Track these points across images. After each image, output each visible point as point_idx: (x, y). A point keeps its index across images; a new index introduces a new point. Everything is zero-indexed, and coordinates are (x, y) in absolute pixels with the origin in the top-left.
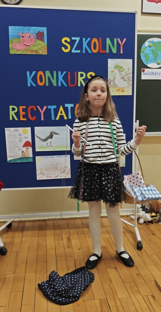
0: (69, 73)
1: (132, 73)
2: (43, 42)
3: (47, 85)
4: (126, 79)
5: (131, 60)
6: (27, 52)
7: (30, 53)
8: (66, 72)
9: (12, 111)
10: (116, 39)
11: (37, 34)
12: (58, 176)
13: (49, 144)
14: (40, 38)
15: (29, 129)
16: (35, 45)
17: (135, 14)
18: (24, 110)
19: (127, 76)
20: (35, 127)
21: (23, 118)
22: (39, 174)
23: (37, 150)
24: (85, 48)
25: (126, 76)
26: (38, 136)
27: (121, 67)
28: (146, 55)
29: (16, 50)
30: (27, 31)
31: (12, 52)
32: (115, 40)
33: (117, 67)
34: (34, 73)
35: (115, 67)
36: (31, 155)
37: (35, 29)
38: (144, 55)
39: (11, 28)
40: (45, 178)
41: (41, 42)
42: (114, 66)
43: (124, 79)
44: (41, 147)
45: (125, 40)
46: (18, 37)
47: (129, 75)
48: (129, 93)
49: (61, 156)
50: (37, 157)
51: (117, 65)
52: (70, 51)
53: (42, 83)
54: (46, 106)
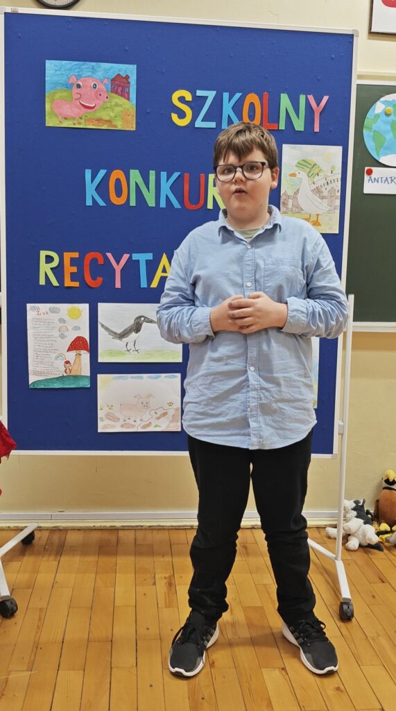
0: (187, 175)
1: (340, 180)
2: (125, 101)
3: (133, 203)
4: (325, 193)
5: (339, 149)
6: (87, 123)
7: (93, 125)
8: (179, 173)
9: (46, 263)
10: (304, 96)
11: (113, 80)
12: (149, 425)
13: (130, 346)
14: (119, 91)
15: (85, 308)
16: (107, 108)
17: (352, 36)
18: (73, 262)
19: (329, 188)
20: (99, 304)
21: (72, 281)
22: (104, 419)
23: (100, 361)
24: (229, 116)
25: (326, 186)
26: (104, 324)
27: (315, 165)
28: (378, 136)
29: (60, 117)
30: (90, 74)
31: (51, 122)
32: (302, 99)
33: (303, 164)
34: (102, 173)
35: (298, 163)
36: (86, 371)
37: (109, 69)
38: (372, 134)
39: (51, 66)
40: (117, 428)
41: (121, 100)
42: (297, 161)
43: (321, 195)
44: (111, 353)
45: (326, 98)
46: (68, 86)
47: (333, 185)
48: (331, 228)
49: (160, 376)
50: (99, 376)
51: (303, 160)
52: (190, 123)
53: (121, 198)
54: (128, 255)
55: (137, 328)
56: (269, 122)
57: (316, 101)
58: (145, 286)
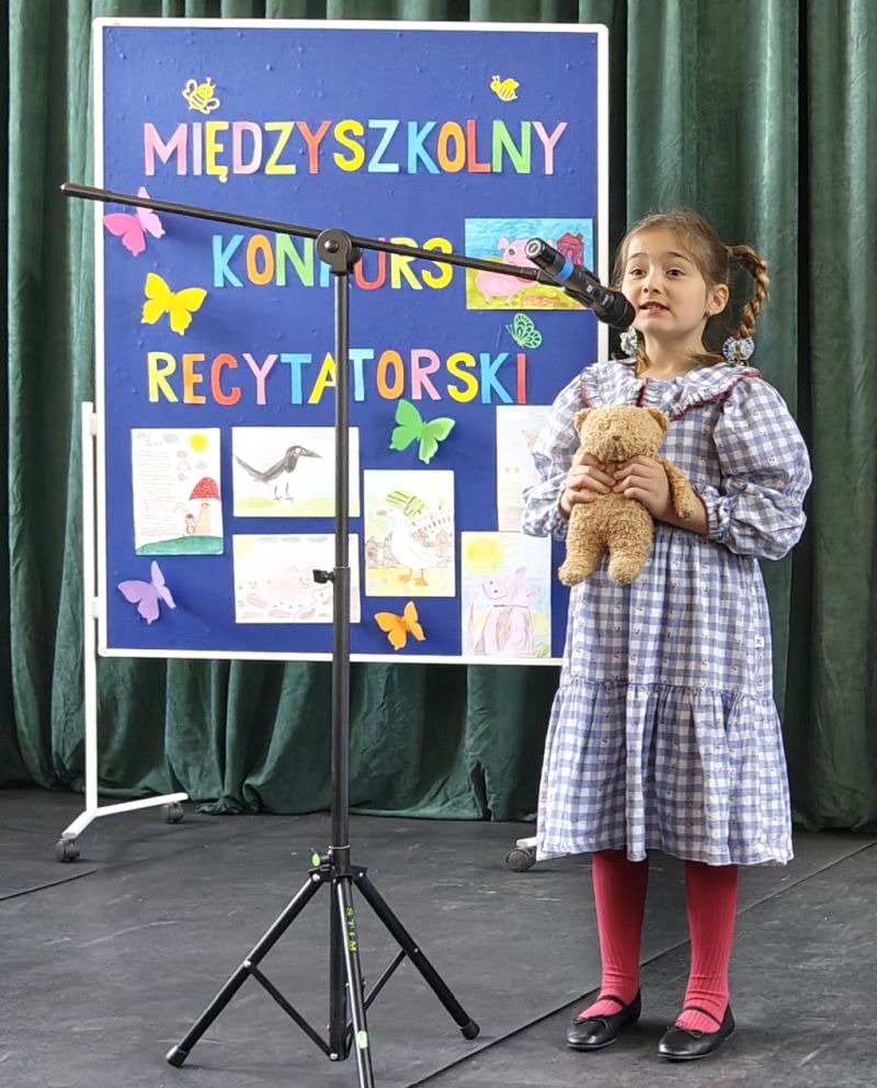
3: (281, 281)
9: (158, 369)
10: (528, 124)
12: (312, 612)
17: (595, 36)
18: (197, 368)
20: (234, 429)
21: (194, 394)
22: (245, 603)
23: (238, 512)
24: (418, 155)
26: (242, 459)
32: (526, 127)
34: (236, 240)
36: (217, 529)
40: (264, 618)
44: (253, 502)
49: (326, 539)
50: (237, 538)
52: (362, 167)
53: (264, 274)
54: (275, 357)
55: (290, 464)
56: (477, 162)
57: (546, 129)
58: (300, 402)
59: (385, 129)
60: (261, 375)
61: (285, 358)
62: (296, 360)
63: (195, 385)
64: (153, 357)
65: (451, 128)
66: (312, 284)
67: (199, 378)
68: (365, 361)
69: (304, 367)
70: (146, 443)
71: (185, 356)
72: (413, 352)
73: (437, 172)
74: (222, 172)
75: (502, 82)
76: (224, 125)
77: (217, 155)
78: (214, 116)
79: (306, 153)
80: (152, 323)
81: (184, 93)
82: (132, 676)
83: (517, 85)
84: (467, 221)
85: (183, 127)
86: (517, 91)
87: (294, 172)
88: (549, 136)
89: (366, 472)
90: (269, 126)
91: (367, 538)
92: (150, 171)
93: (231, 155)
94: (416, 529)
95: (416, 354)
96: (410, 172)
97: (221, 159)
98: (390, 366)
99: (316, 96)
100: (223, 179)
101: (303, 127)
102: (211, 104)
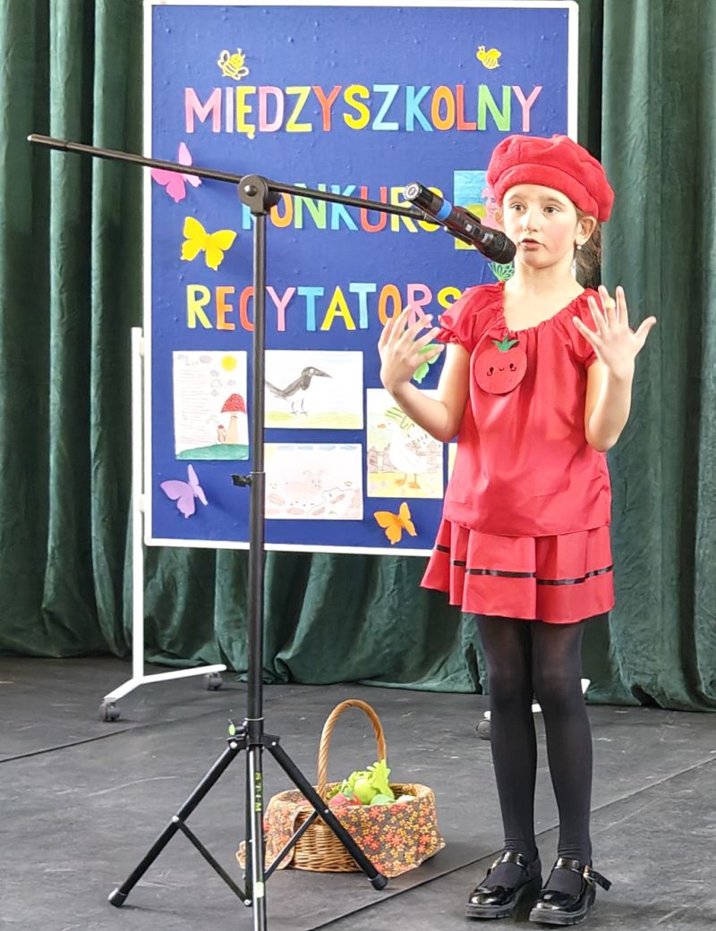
0: (364, 190)
3: (298, 224)
8: (355, 187)
9: (195, 300)
10: (509, 88)
12: (322, 510)
15: (240, 357)
17: (567, 10)
18: (228, 299)
21: (226, 322)
22: (267, 501)
24: (414, 116)
26: (271, 383)
32: (506, 91)
36: (243, 439)
40: (282, 514)
44: (273, 416)
49: (334, 447)
52: (367, 125)
53: (284, 218)
54: (294, 289)
55: (304, 383)
56: (465, 121)
57: (524, 93)
58: (314, 329)
59: (387, 93)
60: (281, 306)
61: (302, 291)
62: (311, 293)
63: (226, 313)
64: (191, 289)
65: (443, 92)
66: (324, 227)
67: (230, 308)
68: (368, 294)
69: (317, 299)
70: (184, 363)
71: (218, 288)
72: (409, 286)
73: (431, 130)
74: (250, 130)
75: (486, 51)
76: (251, 90)
77: (246, 115)
78: (244, 82)
79: (320, 113)
80: (190, 259)
81: (219, 63)
82: (189, 563)
83: (499, 54)
84: (456, 172)
85: (218, 91)
86: (500, 61)
87: (310, 130)
88: (526, 98)
89: (369, 390)
90: (290, 90)
91: (369, 448)
92: (190, 129)
93: (257, 115)
94: (409, 440)
95: (412, 288)
96: (408, 129)
97: (250, 119)
98: (390, 299)
99: (330, 64)
100: (251, 136)
101: (319, 92)
102: (240, 72)
